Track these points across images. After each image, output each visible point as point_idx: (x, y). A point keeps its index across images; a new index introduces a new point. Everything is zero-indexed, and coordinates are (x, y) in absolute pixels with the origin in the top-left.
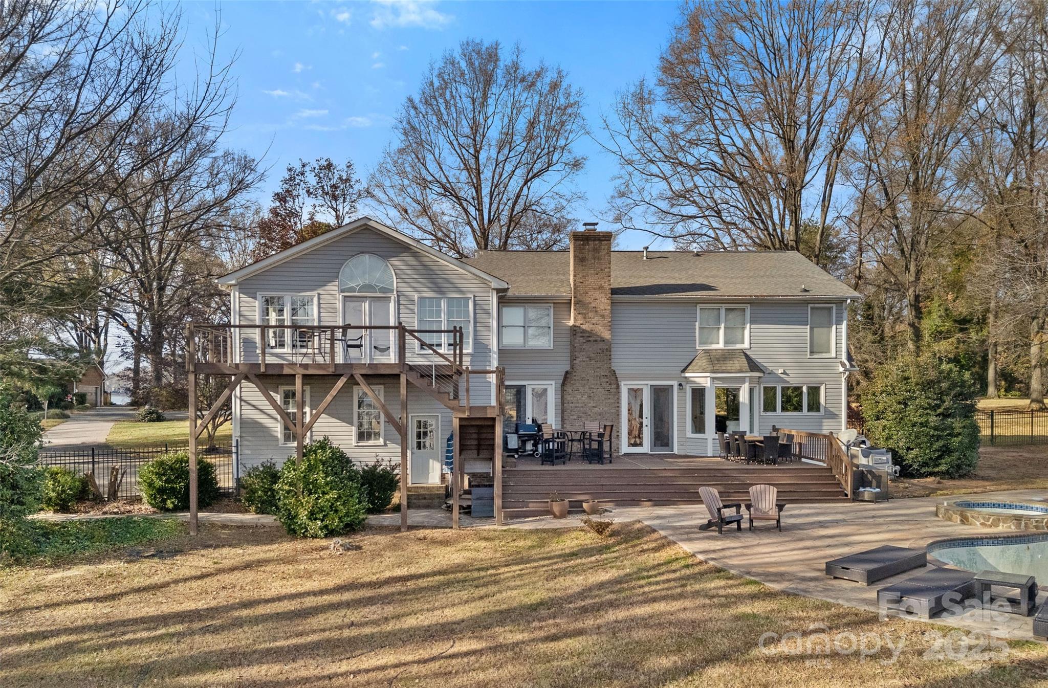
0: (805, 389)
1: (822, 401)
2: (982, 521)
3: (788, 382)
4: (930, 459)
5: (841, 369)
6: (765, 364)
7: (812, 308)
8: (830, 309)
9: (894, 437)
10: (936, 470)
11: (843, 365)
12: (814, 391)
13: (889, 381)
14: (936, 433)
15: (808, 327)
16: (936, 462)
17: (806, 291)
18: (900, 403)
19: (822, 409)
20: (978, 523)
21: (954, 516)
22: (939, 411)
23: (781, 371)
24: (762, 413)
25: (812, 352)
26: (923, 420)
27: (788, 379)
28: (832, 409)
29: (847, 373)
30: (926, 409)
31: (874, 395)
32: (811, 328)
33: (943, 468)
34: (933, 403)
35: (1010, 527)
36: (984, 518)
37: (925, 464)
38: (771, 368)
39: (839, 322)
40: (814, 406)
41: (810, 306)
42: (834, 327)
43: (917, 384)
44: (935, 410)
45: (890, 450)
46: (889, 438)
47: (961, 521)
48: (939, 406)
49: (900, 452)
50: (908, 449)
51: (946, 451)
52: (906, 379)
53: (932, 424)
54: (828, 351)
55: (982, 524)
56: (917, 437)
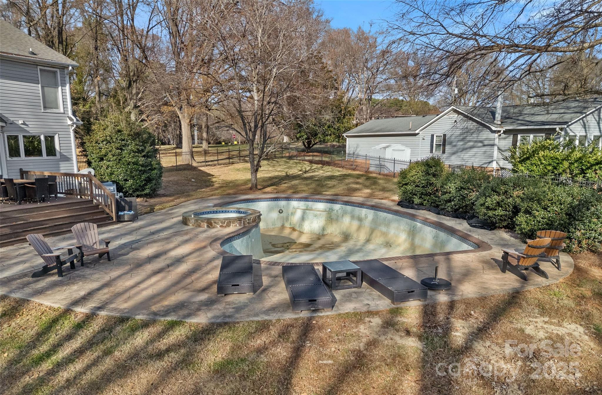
0: (42, 138)
1: (57, 147)
2: (221, 224)
3: (28, 132)
4: (140, 186)
5: (70, 123)
6: (6, 115)
7: (41, 70)
8: (55, 73)
9: (115, 173)
10: (143, 193)
11: (71, 119)
12: (50, 140)
13: (108, 132)
14: (143, 169)
15: (40, 85)
16: (143, 188)
17: (33, 53)
18: (117, 149)
19: (58, 154)
20: (218, 226)
21: (202, 223)
22: (144, 153)
23: (21, 122)
24: (9, 159)
25: (45, 108)
26: (134, 160)
27: (28, 129)
28: (65, 154)
29: (75, 126)
30: (135, 152)
31: (96, 143)
32: (43, 87)
33: (147, 191)
34: (141, 148)
35: (236, 226)
36: (222, 222)
37: (137, 190)
38: (12, 119)
39: (63, 85)
40: (51, 151)
41: (39, 67)
42: (60, 88)
43: (129, 135)
44: (141, 154)
45: (114, 182)
46: (112, 174)
47: (208, 226)
48: (143, 151)
49: (121, 183)
50: (126, 180)
51: (149, 180)
52: (119, 131)
53: (141, 163)
54: (57, 107)
55: (221, 226)
56: (131, 172)
